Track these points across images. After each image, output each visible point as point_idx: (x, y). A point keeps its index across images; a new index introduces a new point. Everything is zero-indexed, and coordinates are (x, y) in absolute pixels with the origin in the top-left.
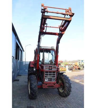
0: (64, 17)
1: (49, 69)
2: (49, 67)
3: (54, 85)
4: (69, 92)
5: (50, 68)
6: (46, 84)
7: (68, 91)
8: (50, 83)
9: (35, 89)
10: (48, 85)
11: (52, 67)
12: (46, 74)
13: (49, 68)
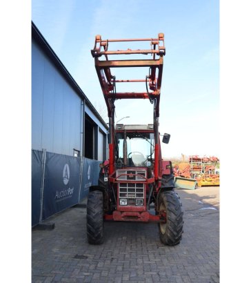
0: (154, 60)
1: (128, 178)
2: (129, 172)
3: (138, 214)
4: (175, 233)
5: (131, 175)
6: (122, 212)
7: (172, 230)
8: (131, 209)
9: (95, 220)
10: (125, 214)
11: (134, 172)
12: (121, 190)
13: (128, 176)
